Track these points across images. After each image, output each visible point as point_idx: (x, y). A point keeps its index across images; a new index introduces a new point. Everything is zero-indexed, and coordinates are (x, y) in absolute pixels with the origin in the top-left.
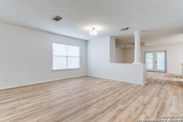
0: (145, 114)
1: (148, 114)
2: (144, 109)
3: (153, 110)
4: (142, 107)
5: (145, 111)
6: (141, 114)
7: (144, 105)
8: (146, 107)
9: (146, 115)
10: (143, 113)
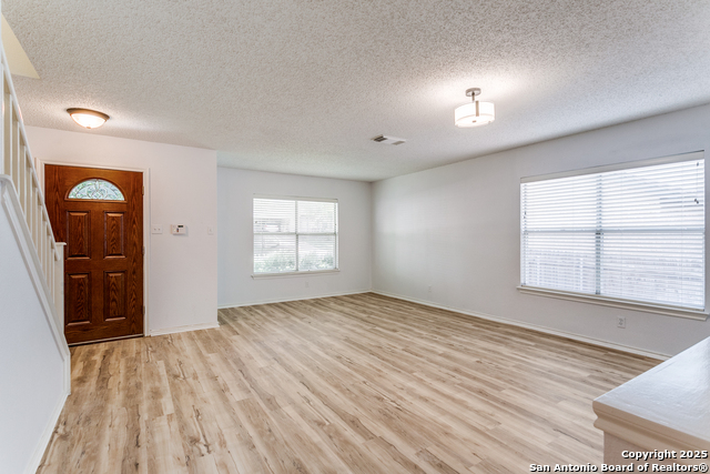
0: (170, 417)
1: (163, 421)
2: (183, 428)
3: (158, 439)
4: (195, 429)
5: (175, 424)
6: (178, 411)
7: (194, 441)
8: (184, 438)
9: (165, 417)
10: (175, 416)
